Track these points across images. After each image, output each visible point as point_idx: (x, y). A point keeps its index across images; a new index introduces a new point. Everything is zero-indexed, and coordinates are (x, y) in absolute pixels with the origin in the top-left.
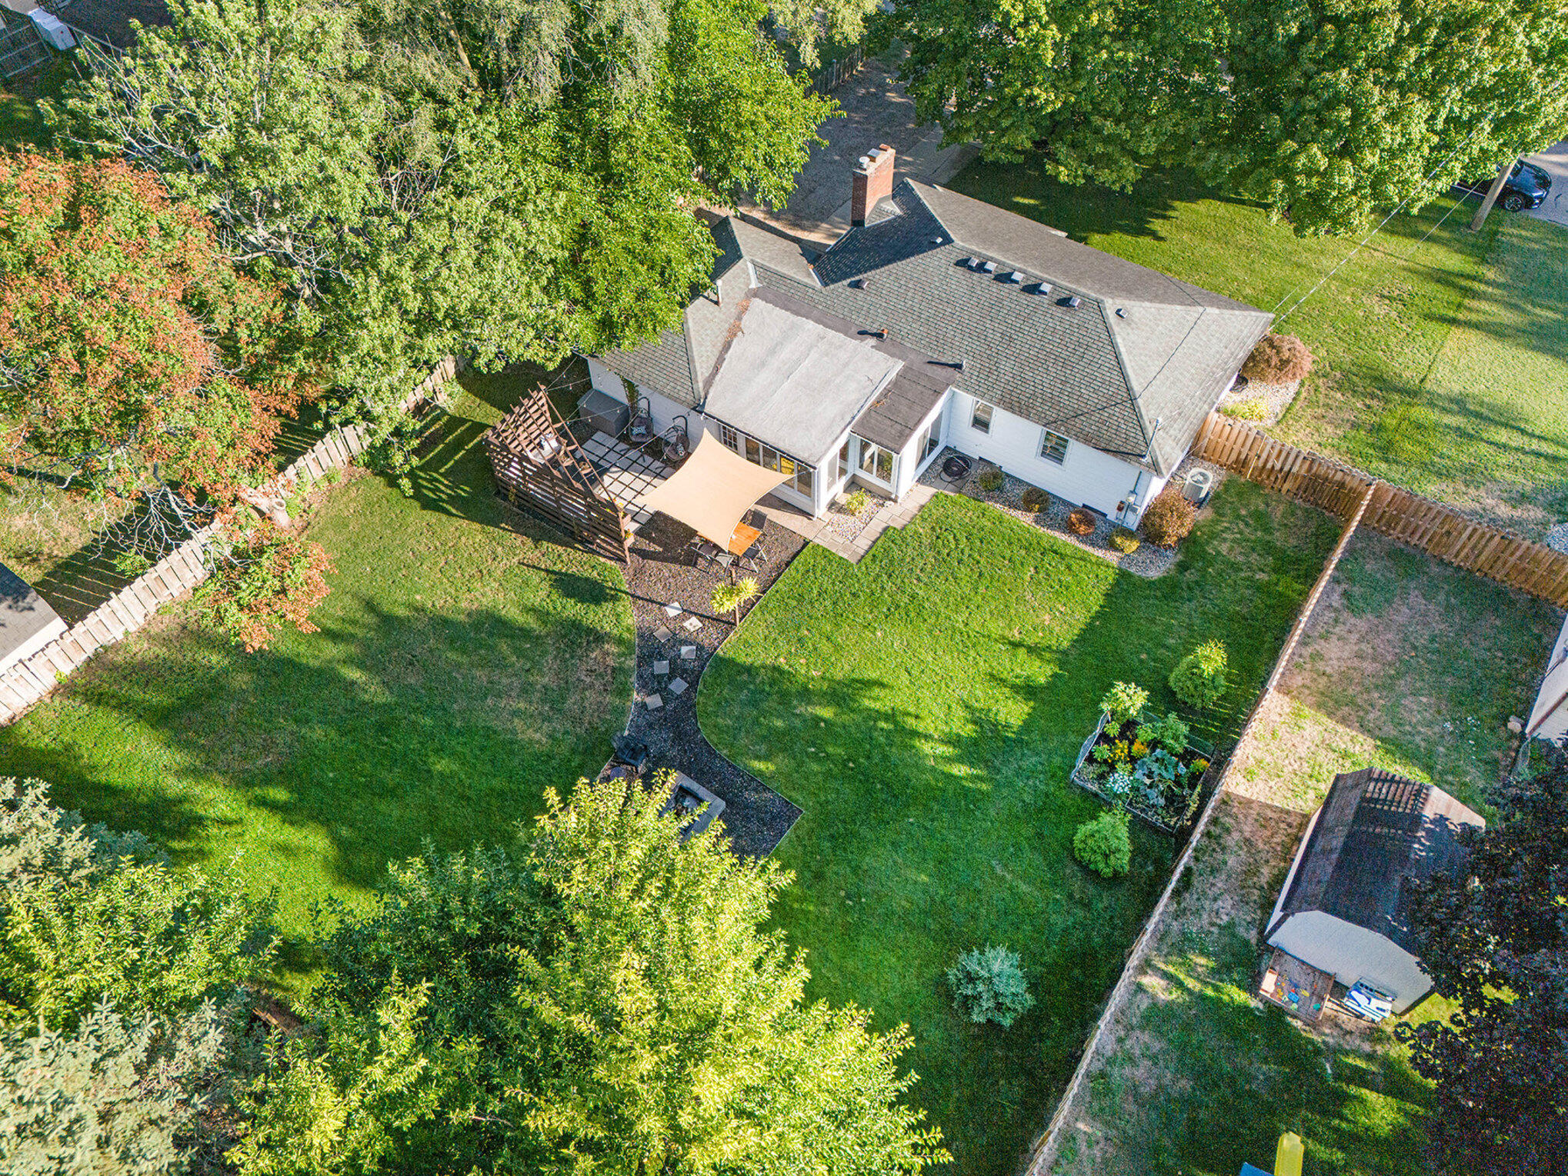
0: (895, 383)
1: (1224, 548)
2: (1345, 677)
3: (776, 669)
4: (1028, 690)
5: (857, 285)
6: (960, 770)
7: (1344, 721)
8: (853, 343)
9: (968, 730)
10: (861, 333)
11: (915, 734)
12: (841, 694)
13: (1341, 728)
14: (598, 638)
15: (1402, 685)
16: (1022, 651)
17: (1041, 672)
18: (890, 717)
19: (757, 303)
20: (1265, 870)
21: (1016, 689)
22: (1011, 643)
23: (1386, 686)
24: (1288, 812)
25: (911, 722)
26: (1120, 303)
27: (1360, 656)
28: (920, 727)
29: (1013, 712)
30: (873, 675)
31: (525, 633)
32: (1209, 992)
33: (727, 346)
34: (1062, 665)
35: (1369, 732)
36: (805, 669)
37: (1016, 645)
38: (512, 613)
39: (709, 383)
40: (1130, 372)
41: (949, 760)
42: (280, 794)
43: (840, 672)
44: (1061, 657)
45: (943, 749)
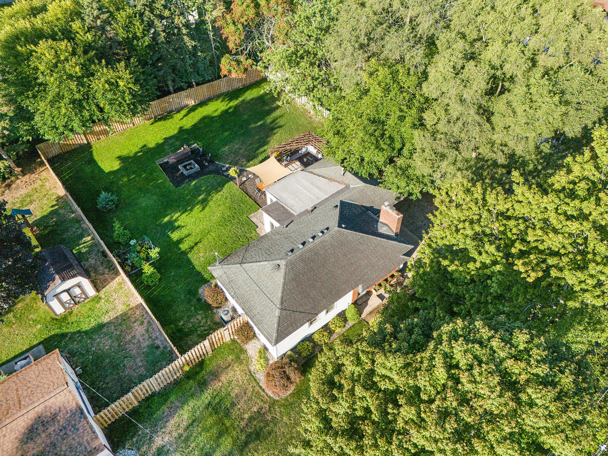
0: (288, 212)
1: (199, 317)
2: (130, 328)
3: (220, 191)
4: (180, 241)
5: (336, 207)
6: (166, 219)
7: (117, 318)
9: (176, 224)
10: (315, 208)
11: (182, 214)
12: (204, 203)
13: (115, 316)
15: (116, 344)
16: (193, 245)
17: (183, 247)
18: (191, 210)
19: (343, 187)
20: (94, 275)
21: (183, 239)
22: (198, 243)
23: (118, 339)
24: (103, 288)
25: (187, 213)
26: (283, 267)
27: (134, 337)
28: (184, 215)
29: (175, 236)
31: (258, 148)
32: (77, 248)
33: (324, 177)
34: (183, 252)
35: (108, 323)
36: (217, 197)
37: (196, 244)
38: (266, 147)
39: (310, 172)
41: (171, 218)
42: (230, 111)
43: (211, 203)
44: (185, 253)
45: (174, 218)
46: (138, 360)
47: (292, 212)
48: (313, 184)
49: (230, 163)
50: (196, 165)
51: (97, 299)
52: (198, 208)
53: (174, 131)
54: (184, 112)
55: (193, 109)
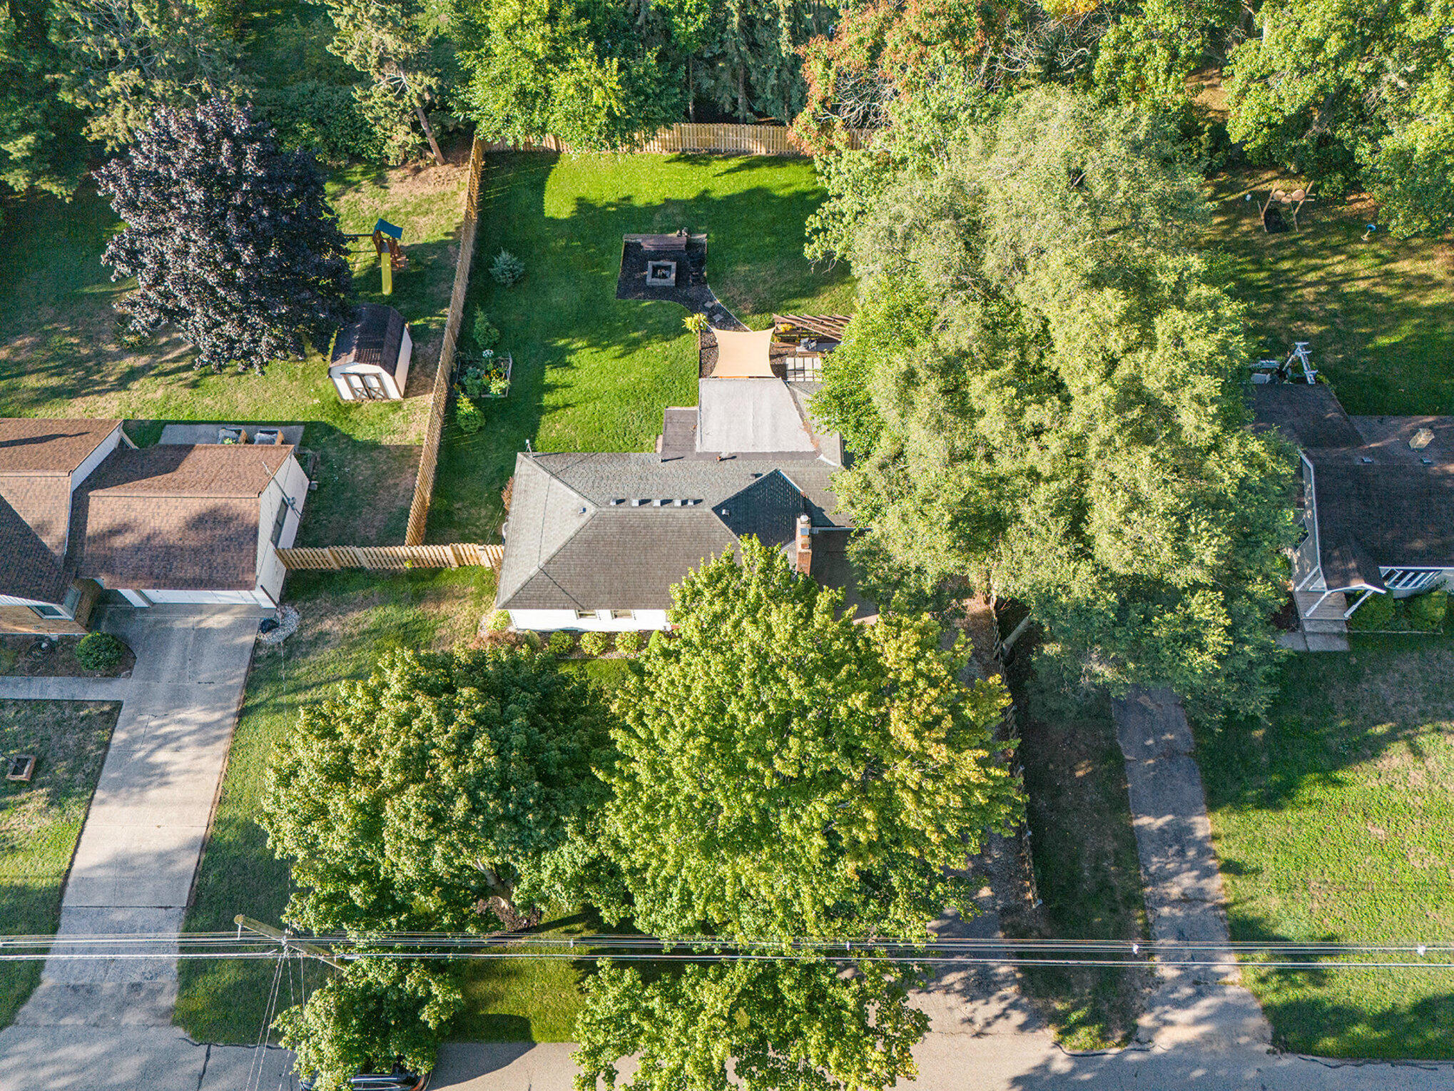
0: (693, 441)
1: (483, 512)
2: (401, 470)
3: (667, 340)
4: (551, 388)
5: (757, 476)
6: (562, 342)
7: (398, 447)
8: (733, 450)
9: (568, 358)
10: (734, 458)
11: (589, 346)
12: (633, 345)
13: (398, 443)
14: (755, 312)
15: (372, 480)
16: (561, 403)
17: (548, 400)
18: (604, 348)
19: (811, 448)
20: (418, 370)
21: (556, 387)
22: (569, 405)
23: (381, 476)
24: (414, 396)
25: (595, 350)
26: (587, 515)
27: (396, 485)
28: (588, 351)
29: (551, 376)
34: (540, 407)
35: (384, 447)
36: (656, 347)
37: (566, 406)
38: (804, 302)
39: (794, 395)
41: (570, 343)
42: (813, 197)
43: (639, 354)
44: (541, 411)
45: (574, 346)
46: (379, 516)
47: (698, 442)
48: (774, 417)
49: (726, 300)
50: (673, 276)
51: (397, 406)
52: (617, 349)
53: (688, 192)
54: (733, 163)
55: (754, 163)
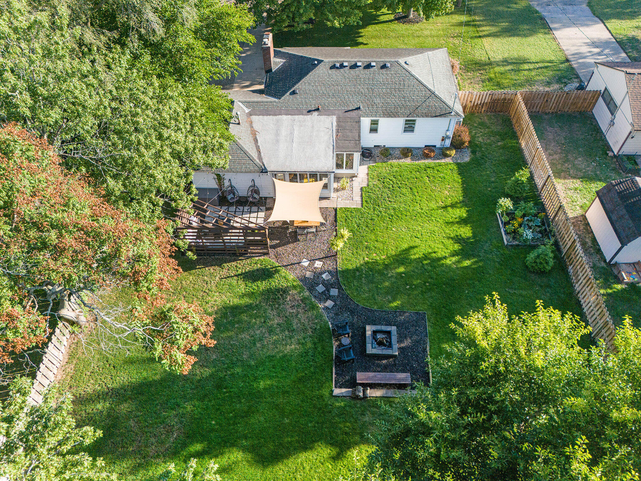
0: (338, 125)
4: (463, 222)
5: (294, 93)
6: (467, 263)
8: (308, 117)
9: (457, 247)
10: (309, 111)
11: (439, 259)
12: (401, 259)
14: (285, 291)
15: (570, 158)
16: (449, 209)
17: (462, 212)
18: (426, 257)
19: (254, 118)
20: (587, 240)
21: (457, 223)
22: (443, 208)
23: (566, 160)
24: (577, 217)
25: (434, 255)
26: (404, 59)
28: (439, 255)
29: (466, 232)
30: (405, 246)
31: (249, 307)
33: (256, 141)
34: (466, 206)
36: (379, 257)
37: (445, 207)
39: (260, 158)
40: (425, 83)
41: (459, 262)
43: (393, 251)
44: (464, 203)
45: (454, 259)
47: (335, 124)
49: (313, 307)
50: (369, 333)
52: (416, 255)
